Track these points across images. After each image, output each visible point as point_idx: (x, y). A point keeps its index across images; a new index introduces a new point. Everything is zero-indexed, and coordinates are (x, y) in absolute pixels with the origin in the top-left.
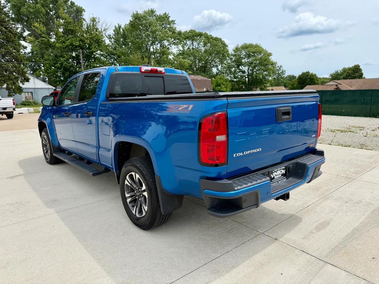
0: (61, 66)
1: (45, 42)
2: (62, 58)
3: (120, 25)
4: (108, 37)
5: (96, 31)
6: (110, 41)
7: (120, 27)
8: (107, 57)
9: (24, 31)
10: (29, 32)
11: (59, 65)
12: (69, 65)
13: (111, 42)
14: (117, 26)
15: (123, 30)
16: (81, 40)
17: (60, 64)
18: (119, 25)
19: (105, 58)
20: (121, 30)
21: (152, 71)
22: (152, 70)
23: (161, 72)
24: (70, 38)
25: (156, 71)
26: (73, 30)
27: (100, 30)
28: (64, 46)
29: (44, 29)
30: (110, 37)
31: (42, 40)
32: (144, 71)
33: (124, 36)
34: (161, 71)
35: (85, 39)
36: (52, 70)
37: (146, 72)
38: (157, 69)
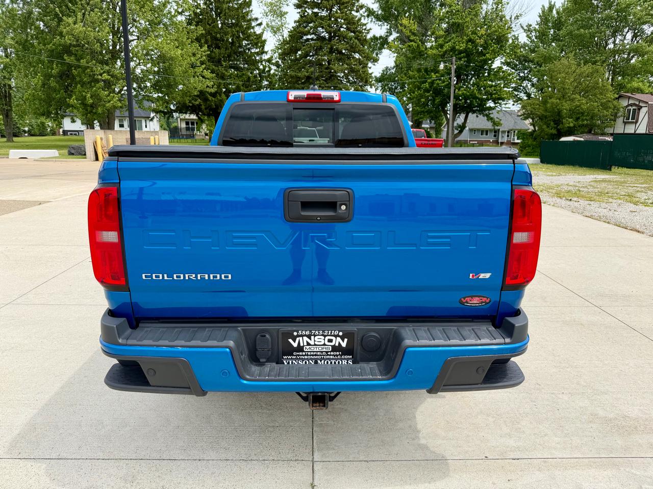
0: (430, 87)
1: (413, 48)
2: (435, 73)
3: (553, 3)
4: (525, 30)
5: (501, 20)
6: (528, 36)
7: (551, 8)
8: (516, 67)
9: (391, 34)
10: (398, 35)
11: (427, 86)
12: (443, 84)
13: (530, 38)
14: (547, 6)
15: (558, 13)
16: (470, 40)
17: (429, 83)
18: (550, 3)
19: (513, 68)
20: (554, 12)
21: (310, 98)
22: (309, 96)
23: (331, 100)
24: (453, 38)
25: (318, 98)
26: (459, 25)
27: (508, 18)
28: (441, 52)
29: (415, 27)
30: (528, 30)
31: (409, 46)
32: (293, 99)
33: (558, 25)
34: (331, 98)
35: (477, 38)
36: (416, 95)
37: (297, 100)
38: (320, 95)
